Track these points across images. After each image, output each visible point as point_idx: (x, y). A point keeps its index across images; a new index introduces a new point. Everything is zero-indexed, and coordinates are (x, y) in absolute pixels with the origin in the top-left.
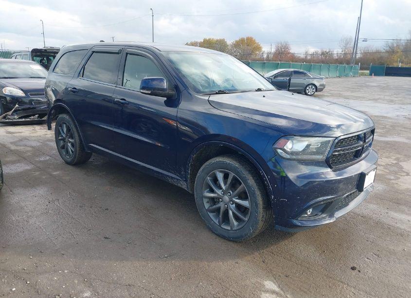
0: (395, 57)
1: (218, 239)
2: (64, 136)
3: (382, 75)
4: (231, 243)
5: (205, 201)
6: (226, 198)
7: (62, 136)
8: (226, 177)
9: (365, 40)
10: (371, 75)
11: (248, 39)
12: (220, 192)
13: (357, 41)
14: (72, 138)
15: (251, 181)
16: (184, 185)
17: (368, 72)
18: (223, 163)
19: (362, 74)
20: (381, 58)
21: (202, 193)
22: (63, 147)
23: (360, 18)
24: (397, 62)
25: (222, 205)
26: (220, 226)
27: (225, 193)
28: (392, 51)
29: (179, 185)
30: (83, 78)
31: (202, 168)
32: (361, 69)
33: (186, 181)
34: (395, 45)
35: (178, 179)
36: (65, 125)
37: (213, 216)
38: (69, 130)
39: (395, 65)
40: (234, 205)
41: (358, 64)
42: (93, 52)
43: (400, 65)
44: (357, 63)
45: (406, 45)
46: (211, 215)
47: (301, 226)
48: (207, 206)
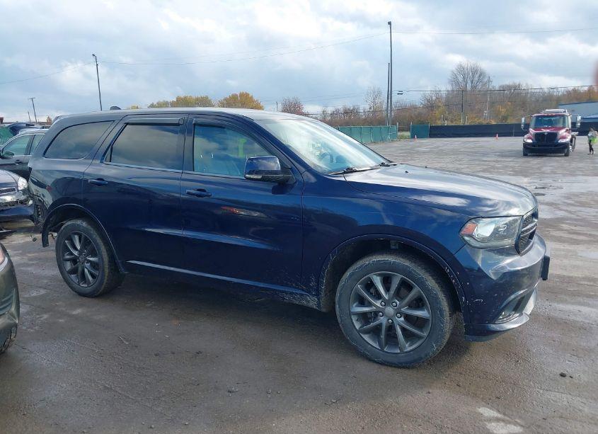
0: (437, 113)
1: (383, 368)
2: (76, 253)
3: (427, 137)
4: (403, 370)
5: (354, 318)
6: (390, 310)
7: (72, 254)
8: (387, 281)
9: (400, 93)
10: (413, 137)
11: (242, 95)
12: (378, 303)
13: (391, 94)
14: (94, 255)
15: (431, 283)
16: (311, 302)
17: (408, 134)
18: (385, 263)
19: (402, 137)
20: (420, 114)
21: (349, 307)
22: (74, 271)
23: (390, 65)
24: (439, 119)
25: (383, 320)
26: (382, 350)
27: (387, 303)
28: (431, 106)
29: (305, 303)
30: (110, 163)
31: (348, 274)
32: (400, 130)
33: (318, 295)
34: (434, 98)
35: (302, 295)
36: (77, 237)
37: (370, 337)
38: (86, 242)
39: (439, 123)
40: (402, 319)
41: (396, 124)
42: (127, 124)
43: (446, 123)
44: (394, 124)
45: (447, 97)
46: (366, 337)
47: (501, 331)
48: (357, 326)
